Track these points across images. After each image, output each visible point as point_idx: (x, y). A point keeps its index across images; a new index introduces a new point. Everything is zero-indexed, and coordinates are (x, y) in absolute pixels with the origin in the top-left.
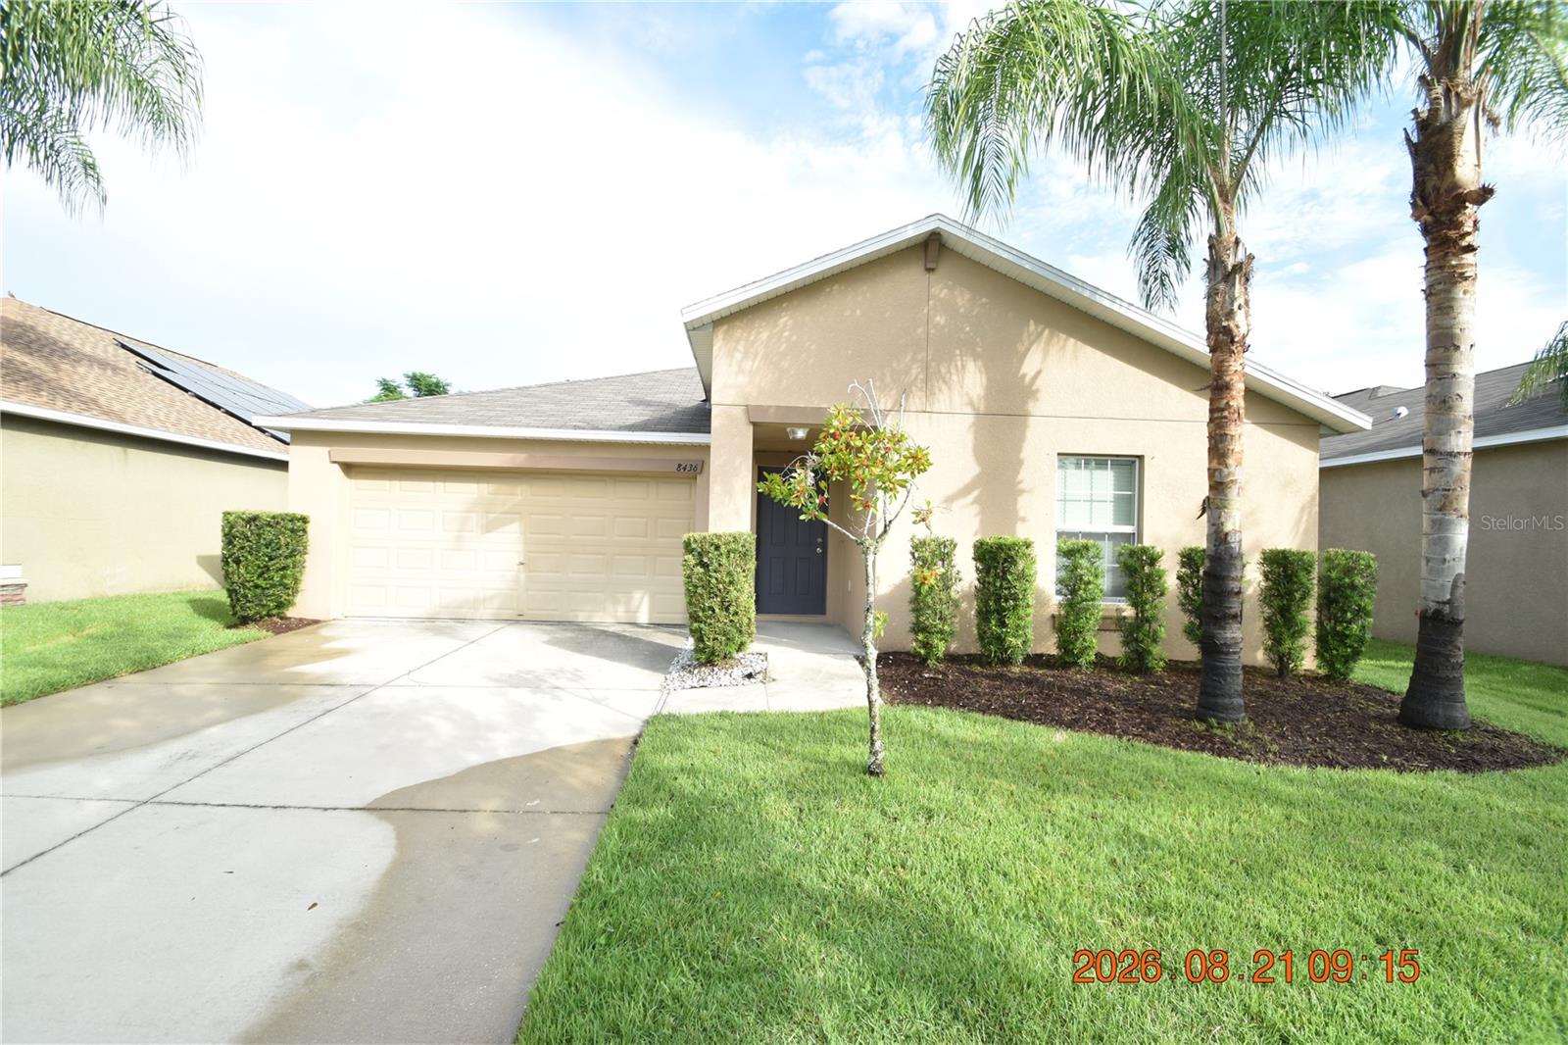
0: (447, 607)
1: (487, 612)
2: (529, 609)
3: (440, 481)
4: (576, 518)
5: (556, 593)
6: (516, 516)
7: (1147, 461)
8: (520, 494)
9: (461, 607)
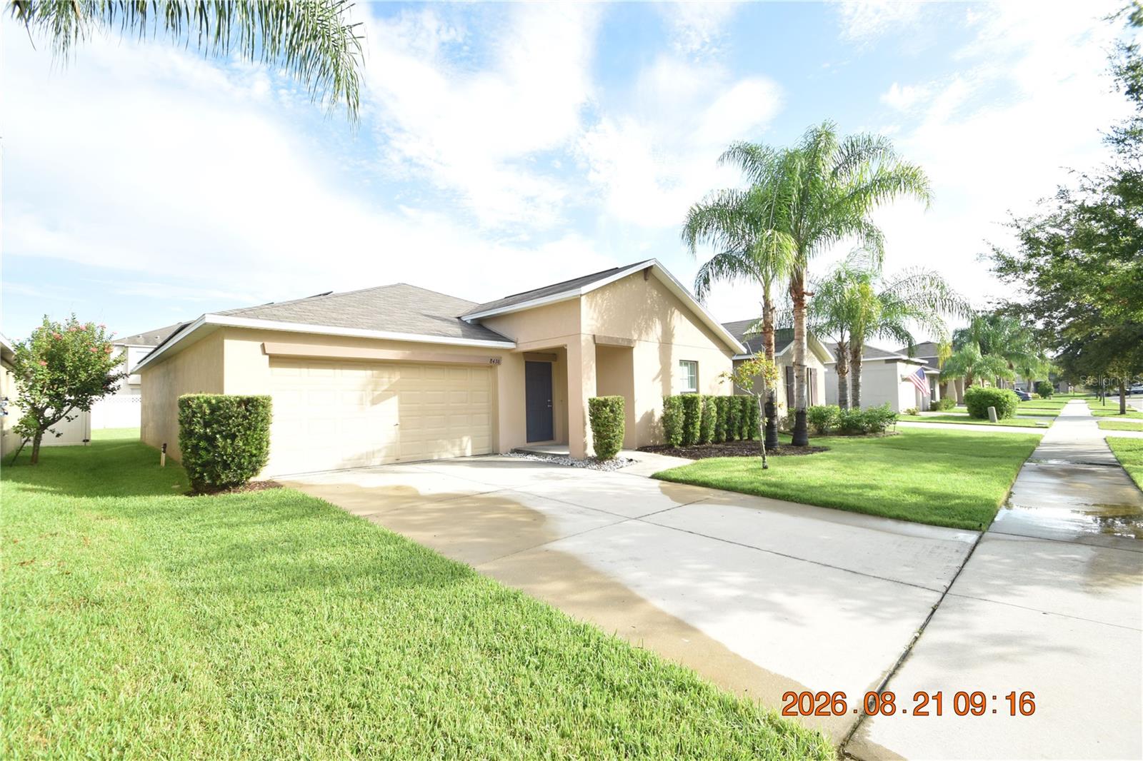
0: (349, 460)
1: (377, 461)
2: (402, 455)
3: (338, 369)
4: (428, 392)
5: (418, 442)
6: (392, 392)
7: (699, 364)
8: (396, 376)
9: (359, 459)
